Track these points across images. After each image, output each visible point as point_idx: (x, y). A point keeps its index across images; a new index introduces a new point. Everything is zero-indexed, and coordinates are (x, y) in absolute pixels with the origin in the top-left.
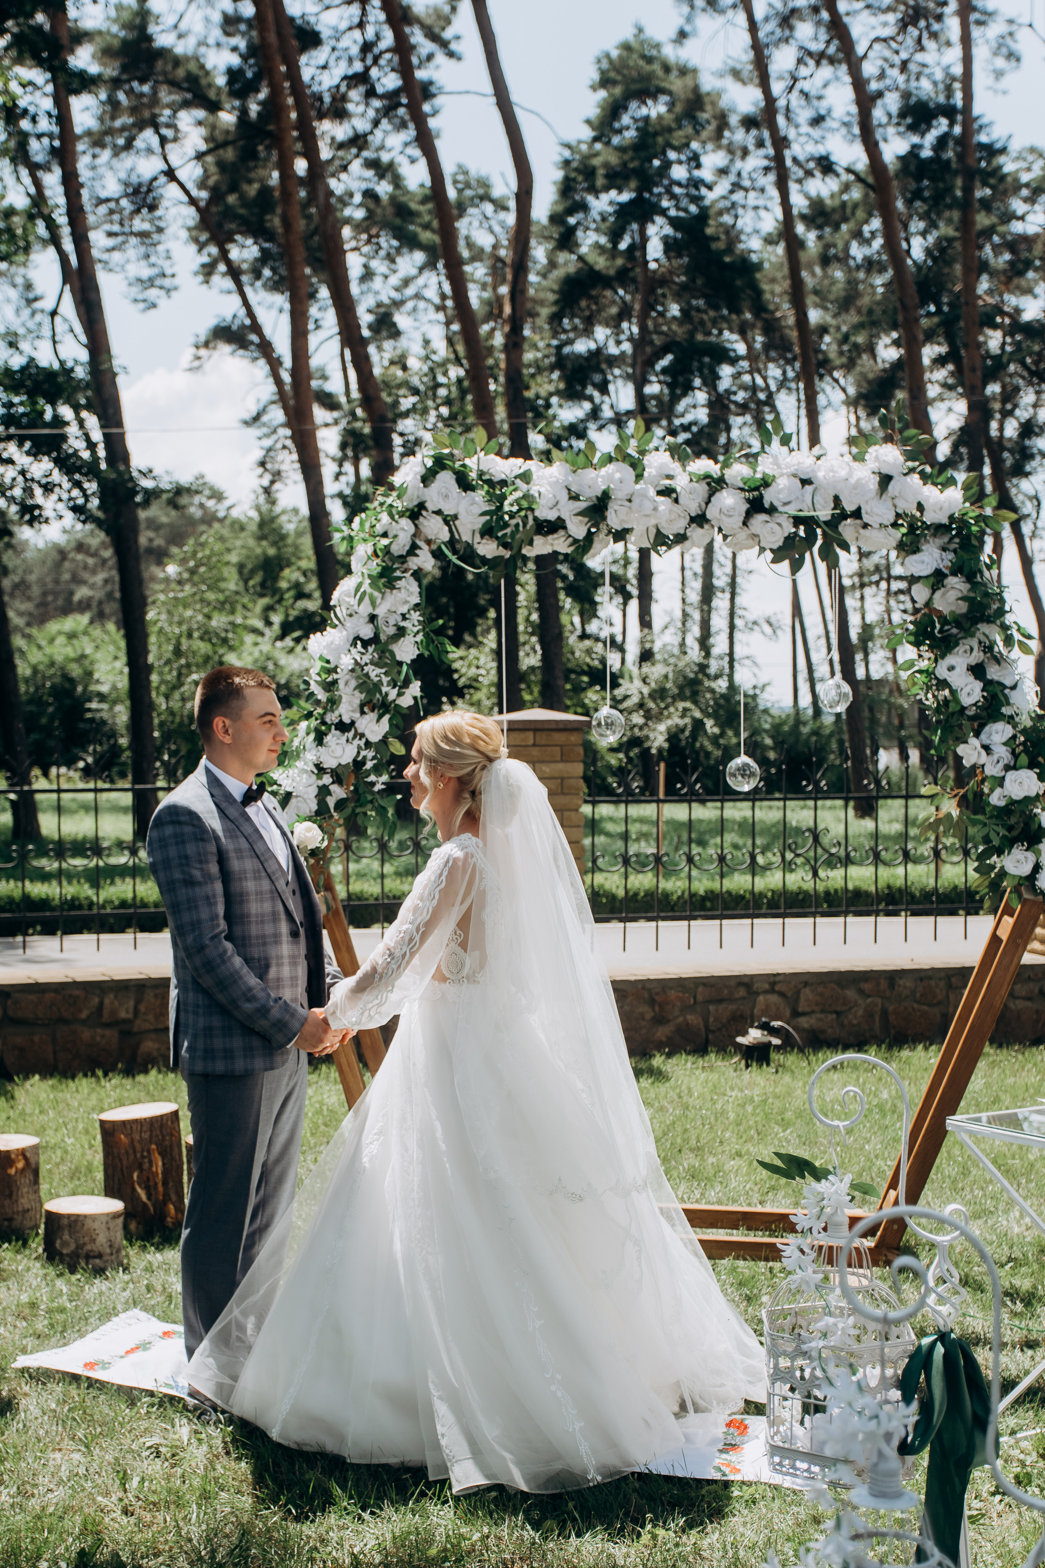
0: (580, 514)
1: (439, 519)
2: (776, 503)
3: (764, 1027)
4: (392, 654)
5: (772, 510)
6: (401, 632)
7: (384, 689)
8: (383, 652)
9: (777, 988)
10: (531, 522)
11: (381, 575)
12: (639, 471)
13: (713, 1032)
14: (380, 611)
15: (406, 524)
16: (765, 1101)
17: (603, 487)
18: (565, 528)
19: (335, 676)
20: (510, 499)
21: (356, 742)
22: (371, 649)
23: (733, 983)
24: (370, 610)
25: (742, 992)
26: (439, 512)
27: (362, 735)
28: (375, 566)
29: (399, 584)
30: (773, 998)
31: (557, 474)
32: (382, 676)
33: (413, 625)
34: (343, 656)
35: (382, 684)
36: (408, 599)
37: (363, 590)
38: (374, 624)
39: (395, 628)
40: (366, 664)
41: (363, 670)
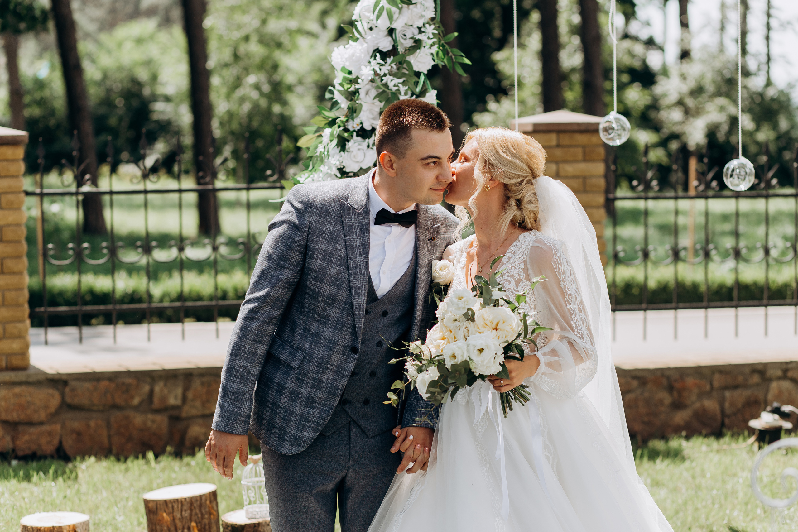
3: (776, 411)
4: (409, 64)
6: (418, 44)
8: (400, 63)
9: (790, 374)
13: (729, 416)
14: (398, 25)
16: (772, 482)
19: (357, 86)
22: (389, 60)
23: (747, 370)
24: (388, 24)
25: (756, 379)
30: (786, 385)
32: (400, 85)
33: (429, 38)
34: (363, 67)
35: (400, 93)
36: (423, 13)
37: (380, 5)
38: (392, 37)
39: (412, 41)
40: (385, 75)
41: (382, 80)
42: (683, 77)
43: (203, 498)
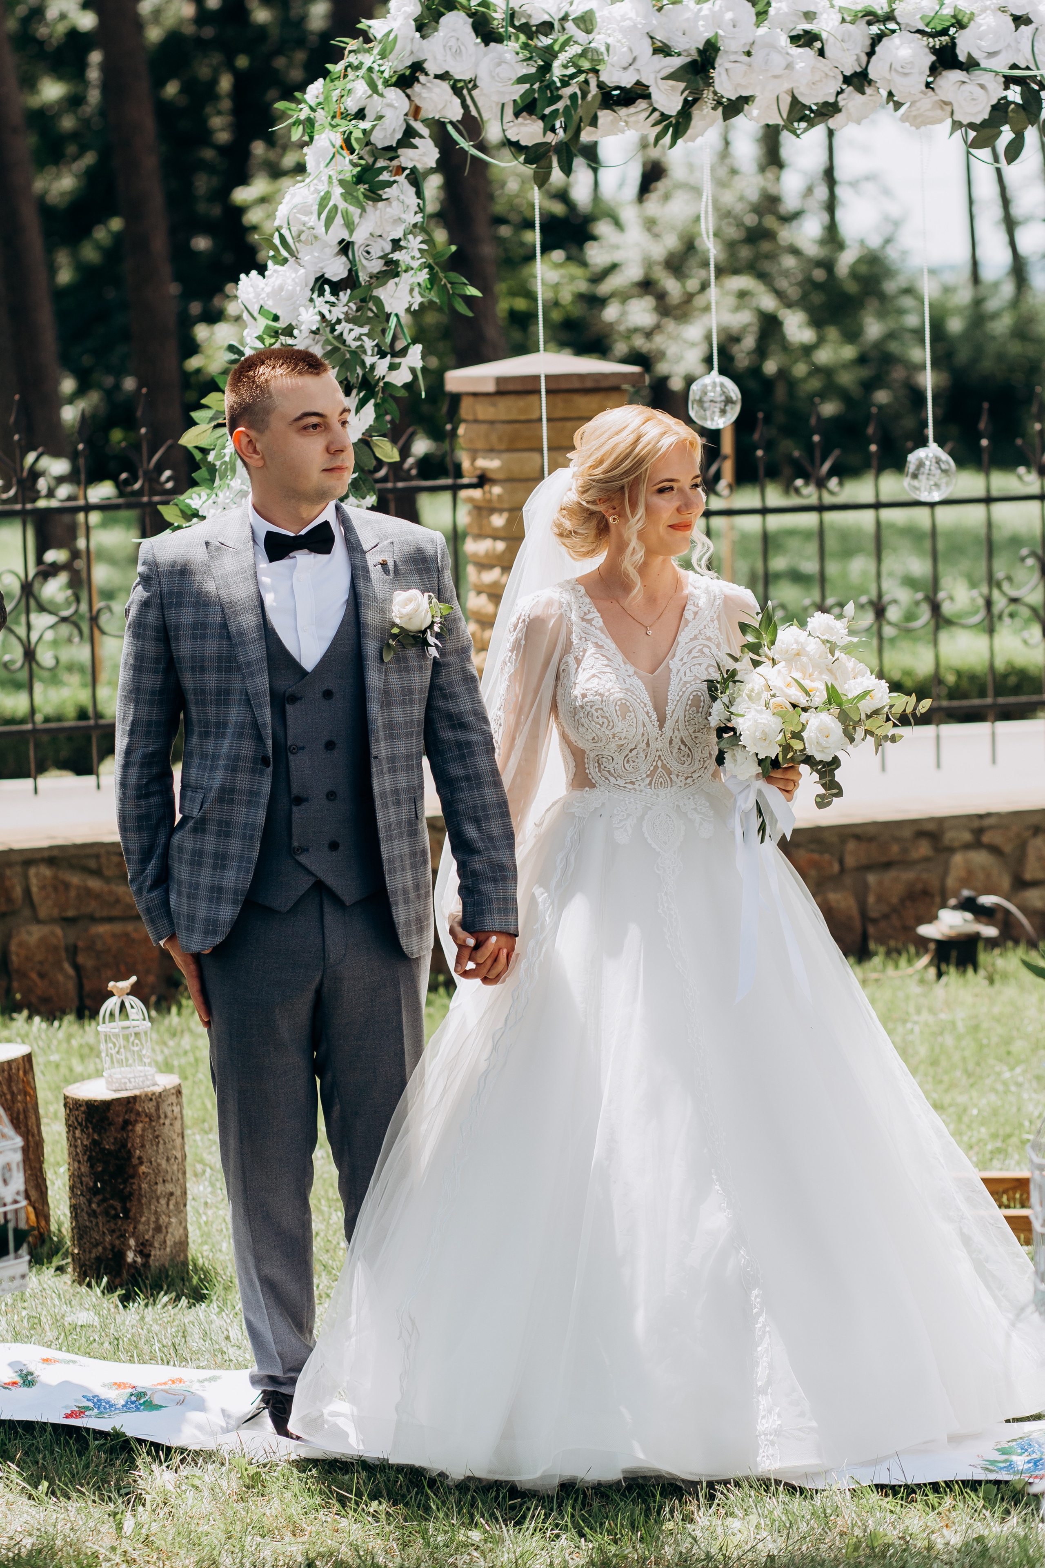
0: (671, 77)
1: (445, 86)
2: (976, 55)
3: (969, 905)
4: (379, 303)
5: (970, 65)
6: (392, 270)
7: (369, 360)
8: (363, 300)
9: (986, 838)
10: (593, 89)
11: (359, 179)
12: (760, 7)
13: (874, 921)
14: (359, 237)
15: (394, 95)
17: (708, 35)
18: (647, 96)
20: (563, 58)
22: (344, 296)
23: (907, 833)
24: (343, 235)
25: (924, 849)
26: (443, 77)
28: (346, 166)
29: (387, 193)
30: (980, 858)
31: (632, 15)
32: (364, 338)
33: (413, 258)
34: (302, 310)
35: (365, 352)
36: (403, 216)
37: (331, 204)
38: (347, 256)
39: (382, 262)
40: (339, 321)
41: (333, 330)
43: (14, 1066)
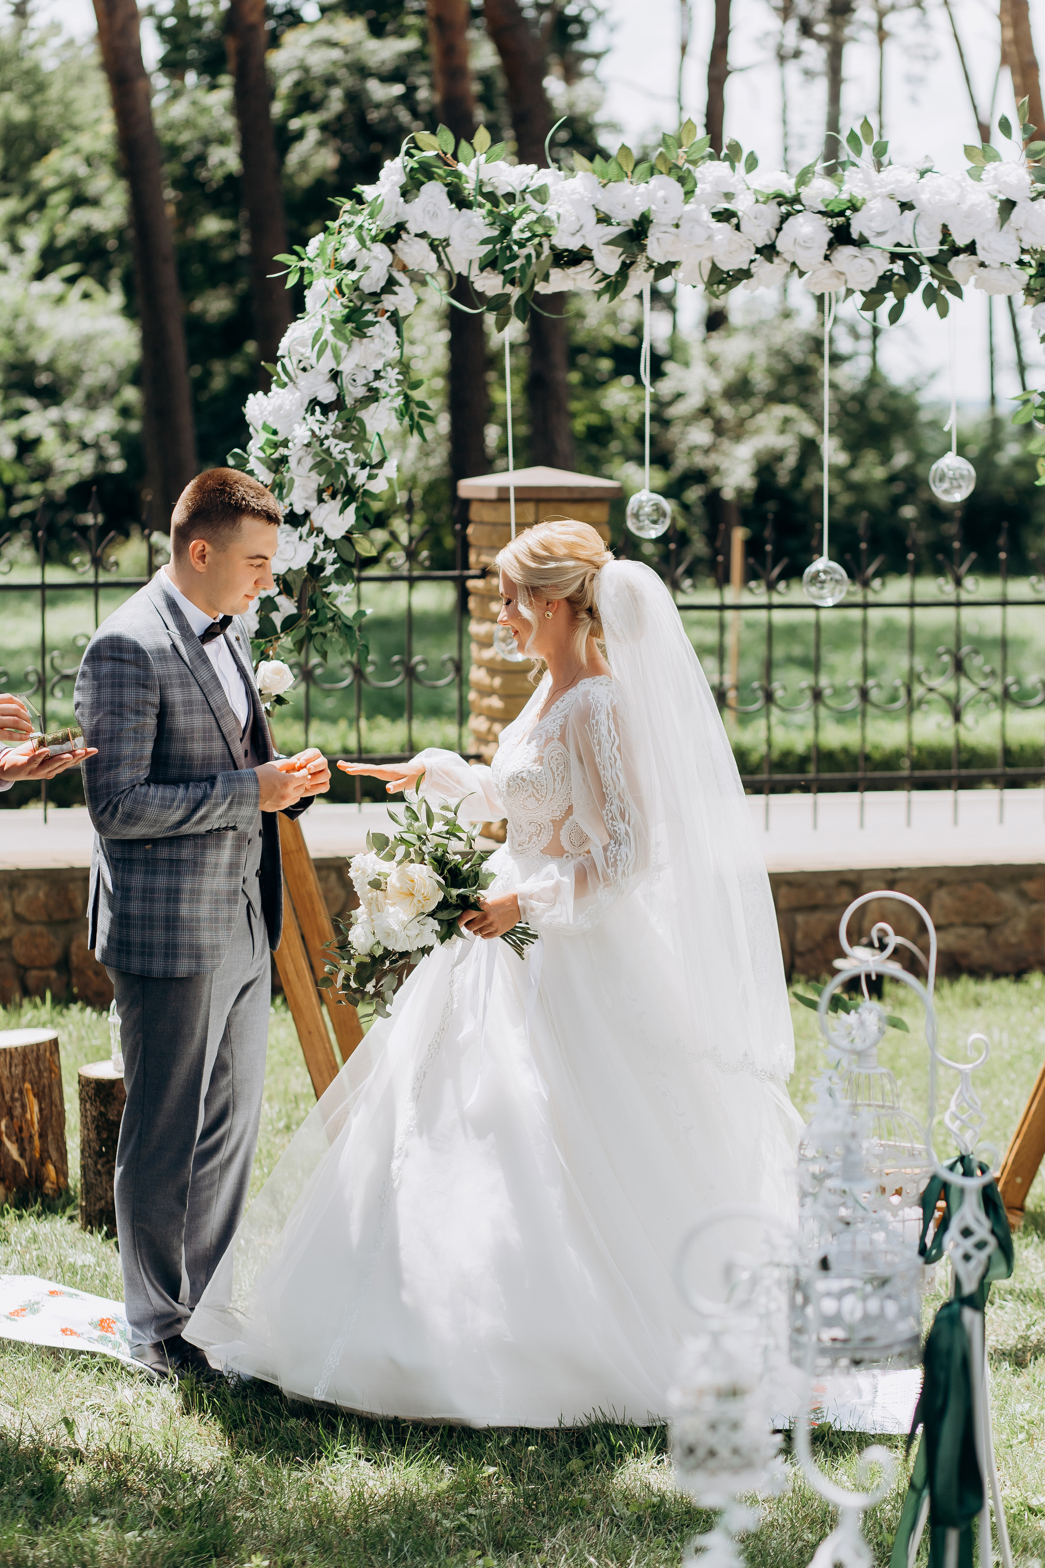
0: (610, 243)
1: (424, 244)
2: (867, 234)
4: (361, 423)
5: (861, 242)
6: (373, 396)
7: (351, 470)
8: (348, 420)
10: (546, 251)
11: (347, 319)
12: (688, 187)
13: (801, 954)
14: (346, 367)
15: (380, 250)
17: (642, 209)
18: (591, 259)
19: (285, 452)
20: (520, 224)
21: (313, 540)
22: (333, 416)
23: (831, 882)
24: (333, 365)
25: (846, 895)
26: (422, 235)
27: (320, 531)
28: (338, 308)
29: (370, 331)
31: (581, 189)
32: (348, 452)
33: (390, 386)
34: (296, 426)
35: (348, 464)
36: (384, 351)
37: (323, 338)
38: (336, 382)
39: (365, 389)
40: (327, 437)
41: (322, 444)
42: (713, 363)
43: (42, 1048)
